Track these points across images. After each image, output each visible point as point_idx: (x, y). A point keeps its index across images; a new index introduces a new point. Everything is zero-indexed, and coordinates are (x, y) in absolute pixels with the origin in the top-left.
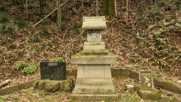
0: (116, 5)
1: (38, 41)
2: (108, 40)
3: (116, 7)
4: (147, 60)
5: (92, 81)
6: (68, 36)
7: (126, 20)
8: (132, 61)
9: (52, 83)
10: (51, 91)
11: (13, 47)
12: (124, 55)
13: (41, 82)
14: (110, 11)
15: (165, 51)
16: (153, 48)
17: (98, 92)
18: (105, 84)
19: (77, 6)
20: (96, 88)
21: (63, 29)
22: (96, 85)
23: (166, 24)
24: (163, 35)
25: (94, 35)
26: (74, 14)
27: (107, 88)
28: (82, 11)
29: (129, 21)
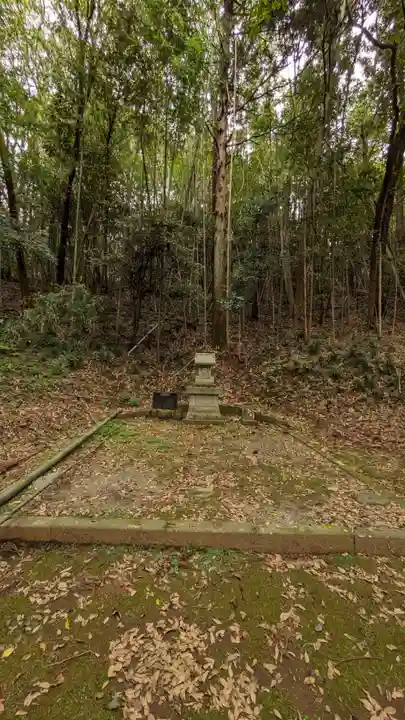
0: (228, 331)
1: (136, 372)
2: (218, 375)
3: (228, 334)
4: (257, 399)
5: (201, 409)
6: (169, 368)
7: (239, 354)
8: (242, 399)
9: (164, 412)
10: (162, 418)
11: (114, 378)
12: (234, 393)
13: (155, 410)
14: (221, 340)
15: (277, 389)
16: (264, 386)
17: (207, 418)
18: (214, 411)
19: (178, 329)
20: (205, 415)
21: (162, 359)
22: (206, 412)
23: (281, 361)
24: (275, 374)
25: (205, 371)
26: (173, 339)
27: (214, 415)
28: (184, 336)
29: (242, 354)
